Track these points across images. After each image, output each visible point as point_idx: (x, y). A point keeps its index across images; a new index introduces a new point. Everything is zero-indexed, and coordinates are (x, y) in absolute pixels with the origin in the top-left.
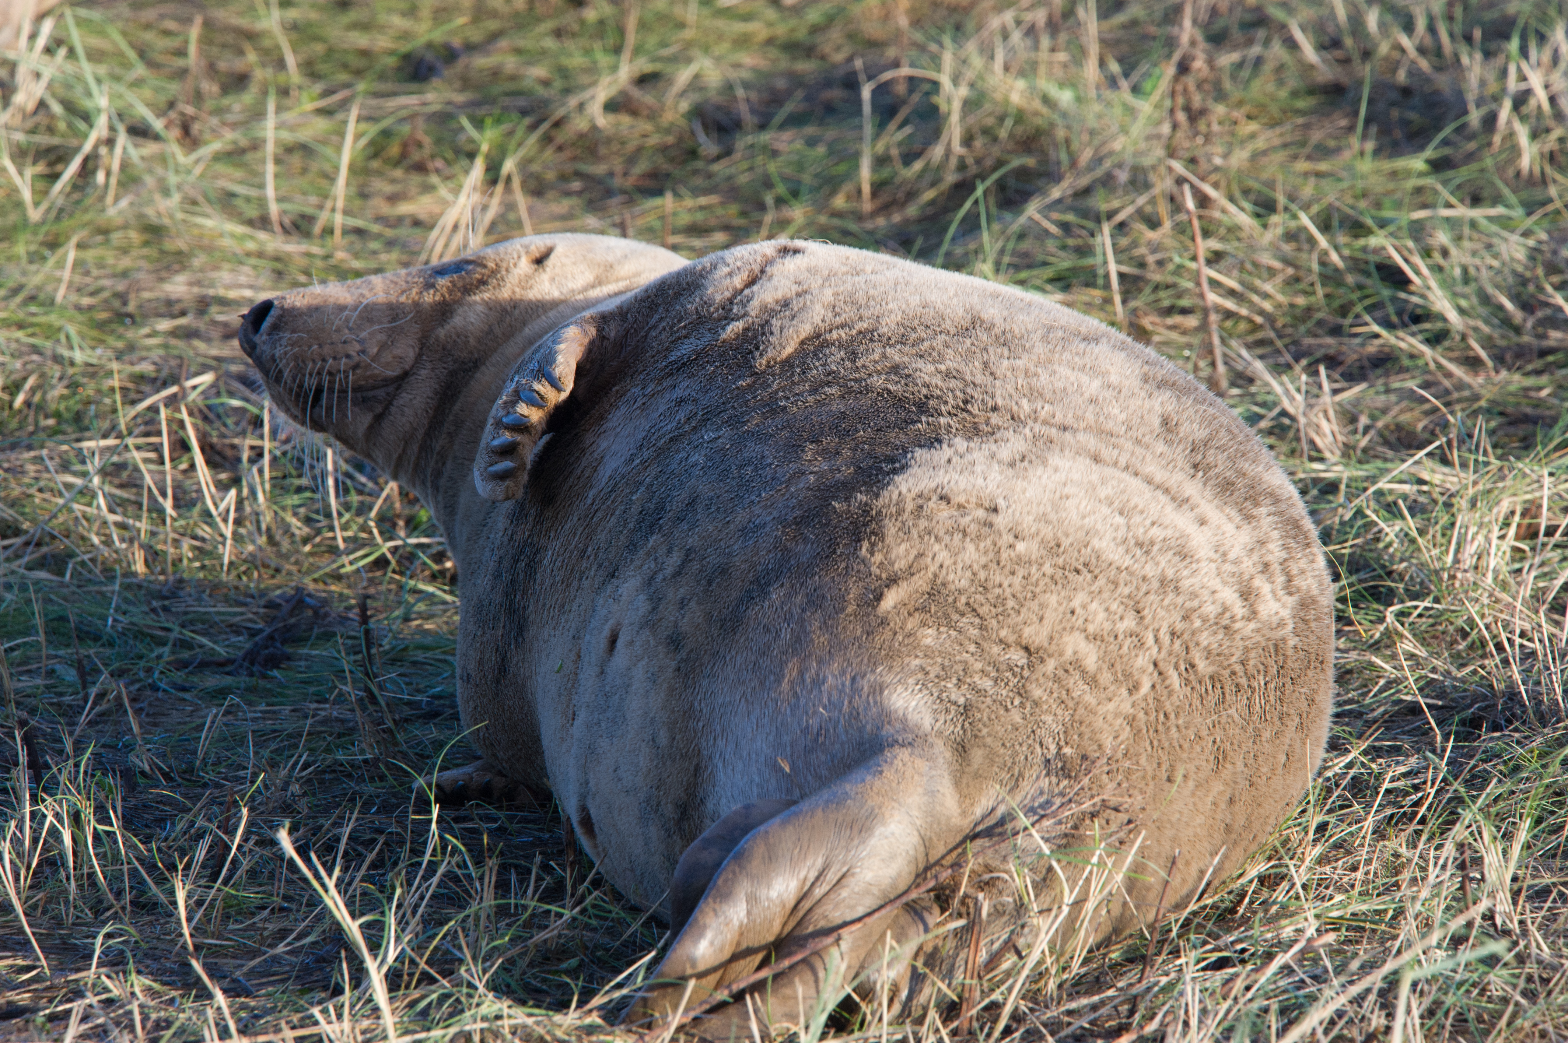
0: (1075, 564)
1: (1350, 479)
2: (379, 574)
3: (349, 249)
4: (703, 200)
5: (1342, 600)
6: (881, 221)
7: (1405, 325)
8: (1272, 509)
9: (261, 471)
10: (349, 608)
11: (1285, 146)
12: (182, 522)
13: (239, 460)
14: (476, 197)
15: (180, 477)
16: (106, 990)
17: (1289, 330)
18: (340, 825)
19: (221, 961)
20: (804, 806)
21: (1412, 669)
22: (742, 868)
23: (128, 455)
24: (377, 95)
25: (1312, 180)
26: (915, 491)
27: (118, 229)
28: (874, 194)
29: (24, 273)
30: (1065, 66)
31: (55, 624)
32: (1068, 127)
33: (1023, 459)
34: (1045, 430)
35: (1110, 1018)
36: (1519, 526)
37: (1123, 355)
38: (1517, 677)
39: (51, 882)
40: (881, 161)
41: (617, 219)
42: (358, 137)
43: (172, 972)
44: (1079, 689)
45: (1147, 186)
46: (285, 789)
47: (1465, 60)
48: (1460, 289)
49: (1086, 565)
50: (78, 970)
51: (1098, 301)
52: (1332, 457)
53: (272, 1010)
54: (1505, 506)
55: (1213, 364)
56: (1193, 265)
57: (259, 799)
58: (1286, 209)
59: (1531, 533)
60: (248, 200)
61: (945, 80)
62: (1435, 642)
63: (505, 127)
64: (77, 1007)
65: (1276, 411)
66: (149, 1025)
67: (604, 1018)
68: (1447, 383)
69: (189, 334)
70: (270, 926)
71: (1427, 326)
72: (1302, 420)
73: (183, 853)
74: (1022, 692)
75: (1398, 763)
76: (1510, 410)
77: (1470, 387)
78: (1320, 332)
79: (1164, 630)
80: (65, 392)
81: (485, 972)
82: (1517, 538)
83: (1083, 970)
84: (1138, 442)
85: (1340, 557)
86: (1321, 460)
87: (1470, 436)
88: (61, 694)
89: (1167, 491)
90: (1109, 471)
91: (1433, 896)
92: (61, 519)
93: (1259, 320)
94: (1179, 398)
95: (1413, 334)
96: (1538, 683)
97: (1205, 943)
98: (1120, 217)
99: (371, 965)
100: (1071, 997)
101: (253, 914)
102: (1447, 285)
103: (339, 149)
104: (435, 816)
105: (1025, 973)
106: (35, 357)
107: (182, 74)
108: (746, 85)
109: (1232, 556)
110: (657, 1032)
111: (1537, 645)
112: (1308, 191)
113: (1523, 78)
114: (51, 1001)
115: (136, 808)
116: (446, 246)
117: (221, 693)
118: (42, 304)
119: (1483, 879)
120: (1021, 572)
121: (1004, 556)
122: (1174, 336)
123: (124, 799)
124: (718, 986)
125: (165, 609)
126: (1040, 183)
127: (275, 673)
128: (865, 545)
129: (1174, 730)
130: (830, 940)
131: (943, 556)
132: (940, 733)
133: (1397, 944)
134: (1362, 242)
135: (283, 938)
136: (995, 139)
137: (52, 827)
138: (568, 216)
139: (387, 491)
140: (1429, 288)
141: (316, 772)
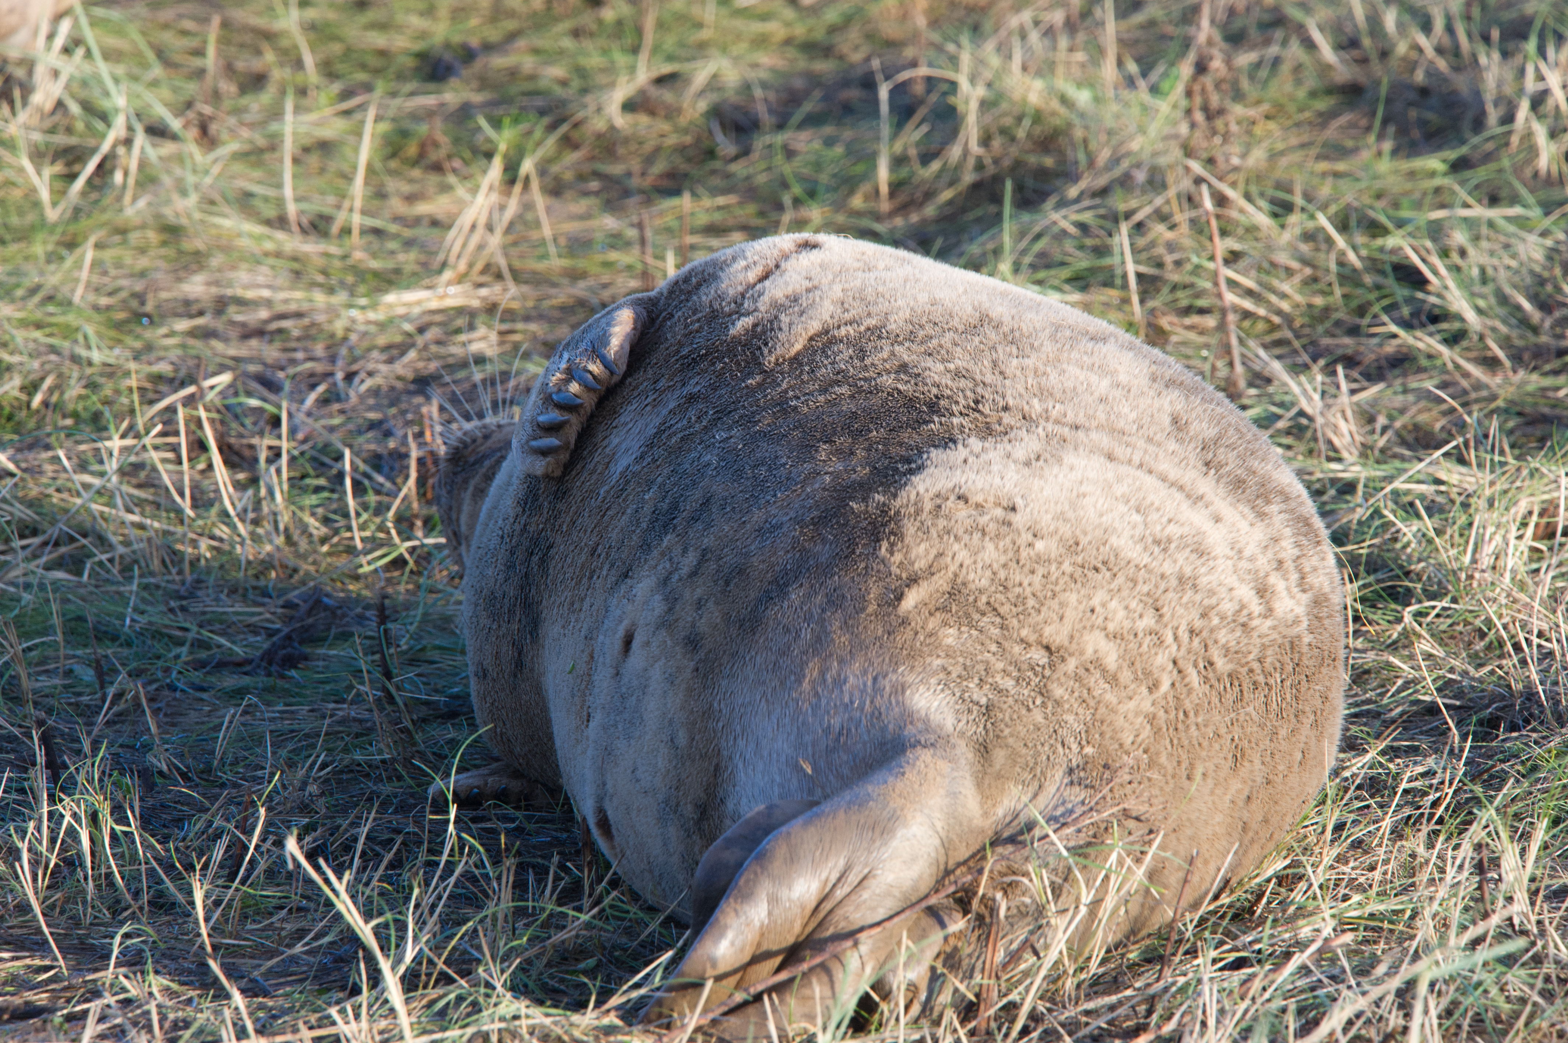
0: (1094, 562)
1: (1368, 479)
2: (396, 574)
3: (367, 249)
4: (721, 200)
5: (1360, 600)
6: (899, 222)
7: (1423, 325)
8: (1283, 507)
9: (278, 472)
10: (367, 608)
12: (200, 523)
13: (256, 460)
14: (494, 197)
15: (198, 477)
16: (124, 990)
17: (1307, 331)
18: (358, 825)
19: (238, 961)
20: (826, 807)
21: (1430, 669)
22: (763, 868)
23: (145, 455)
24: (395, 95)
25: (1330, 181)
26: (933, 491)
27: (137, 228)
28: (892, 194)
29: (42, 273)
30: (1083, 65)
31: (73, 624)
32: (1086, 127)
33: (1038, 458)
34: (1057, 429)
35: (1128, 1018)
36: (1537, 525)
38: (1535, 677)
39: (68, 882)
40: (898, 161)
41: (635, 219)
42: (376, 135)
43: (190, 972)
44: (1100, 688)
45: (1163, 186)
46: (302, 789)
47: (1483, 60)
48: (1477, 289)
49: (1104, 563)
50: (96, 970)
51: (1115, 301)
52: (1350, 456)
53: (290, 1010)
54: (1522, 506)
55: (1231, 364)
56: (1211, 265)
57: (277, 799)
58: (1303, 209)
59: (1548, 533)
60: (266, 199)
61: (963, 80)
62: (1452, 642)
63: (523, 127)
64: (94, 1007)
65: (1294, 411)
66: (167, 1025)
67: (622, 1018)
68: (1465, 383)
69: (207, 334)
70: (287, 926)
71: (1445, 326)
72: (1320, 421)
73: (200, 853)
74: (1043, 692)
75: (1415, 763)
76: (1528, 410)
77: (1487, 387)
78: (1338, 332)
79: (1183, 628)
80: (84, 392)
81: (502, 972)
82: (1535, 538)
83: (1101, 970)
85: (1356, 558)
86: (1339, 460)
87: (1486, 436)
88: (79, 694)
89: (1181, 488)
90: (1123, 469)
91: (1451, 897)
92: (79, 519)
93: (1277, 320)
94: (1187, 397)
95: (1431, 335)
96: (1556, 683)
97: (1221, 943)
98: (1139, 217)
99: (385, 965)
100: (1089, 997)
101: (271, 914)
102: (1465, 285)
103: (356, 148)
104: (452, 816)
105: (1043, 973)
106: (53, 357)
107: (200, 74)
108: (764, 85)
109: (1247, 553)
110: (674, 1032)
111: (1555, 645)
112: (1325, 191)
113: (1541, 78)
114: (68, 1001)
115: (154, 808)
116: (464, 245)
117: (239, 693)
118: (60, 305)
119: (1500, 879)
120: (1040, 571)
121: (1024, 554)
122: (1192, 336)
123: (142, 799)
124: (738, 987)
125: (183, 609)
126: (1058, 182)
127: (293, 673)
128: (885, 545)
129: (1193, 728)
131: (963, 555)
132: (962, 734)
133: (1415, 943)
134: (1380, 242)
135: (301, 938)
136: (1013, 139)
137: (70, 827)
138: (586, 216)
139: (405, 491)
140: (1446, 288)
141: (334, 772)
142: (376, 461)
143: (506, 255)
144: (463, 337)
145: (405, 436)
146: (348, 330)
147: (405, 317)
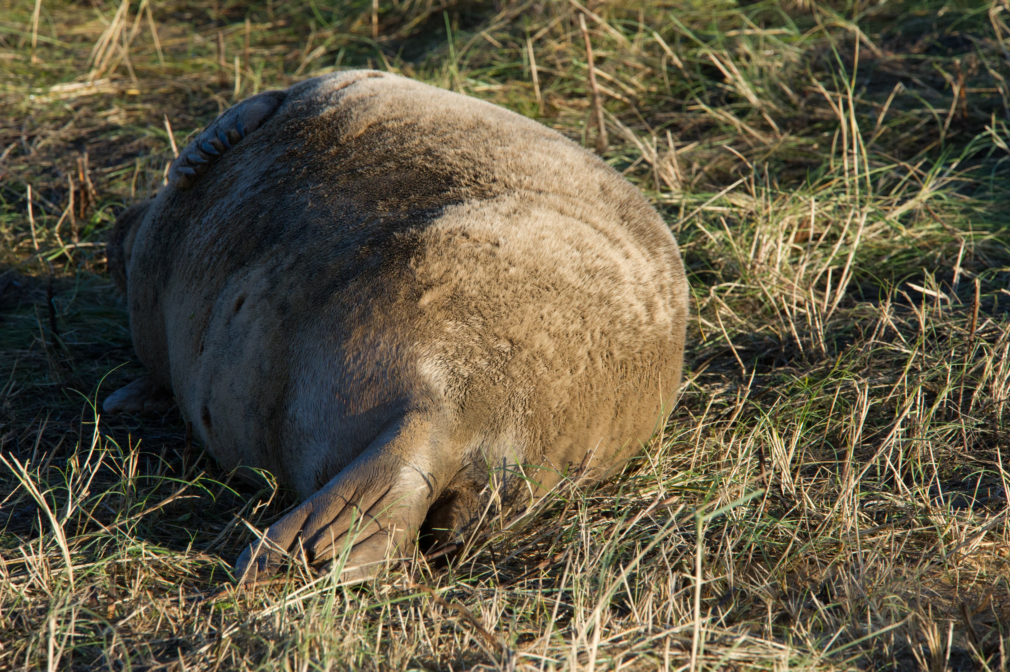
0: (546, 284)
1: (687, 204)
2: (60, 266)
3: (41, 56)
4: (271, 25)
6: (384, 39)
7: (723, 105)
10: (41, 288)
14: (124, 23)
17: (647, 108)
18: (37, 428)
21: (726, 327)
25: (662, 12)
26: (447, 229)
28: (380, 21)
33: (515, 212)
34: (527, 193)
35: (533, 551)
36: (797, 233)
38: (795, 332)
41: (214, 37)
44: (541, 369)
48: (757, 81)
49: (553, 283)
51: (524, 89)
52: (675, 188)
54: (787, 221)
55: (599, 130)
56: (585, 66)
58: (645, 31)
59: (803, 239)
62: (741, 309)
65: (639, 160)
68: (749, 142)
71: (737, 105)
72: (656, 166)
74: (505, 371)
75: (718, 387)
76: (790, 158)
77: (764, 144)
78: (667, 109)
79: (597, 331)
82: (795, 241)
86: (668, 191)
87: (762, 176)
89: (606, 234)
91: (741, 473)
93: (627, 101)
94: (608, 174)
95: (728, 111)
96: (809, 336)
98: (539, 35)
99: (52, 518)
102: (749, 78)
104: (97, 422)
111: (808, 311)
112: (659, 18)
116: (104, 54)
119: (773, 461)
120: (512, 287)
121: (502, 275)
122: (573, 112)
126: (487, 13)
128: (412, 261)
129: (595, 395)
131: (462, 273)
133: (718, 503)
134: (693, 52)
138: (184, 34)
139: (66, 213)
140: (737, 80)
141: (20, 393)
142: (48, 194)
143: (131, 60)
144: (103, 113)
145: (66, 177)
146: (29, 109)
147: (67, 101)
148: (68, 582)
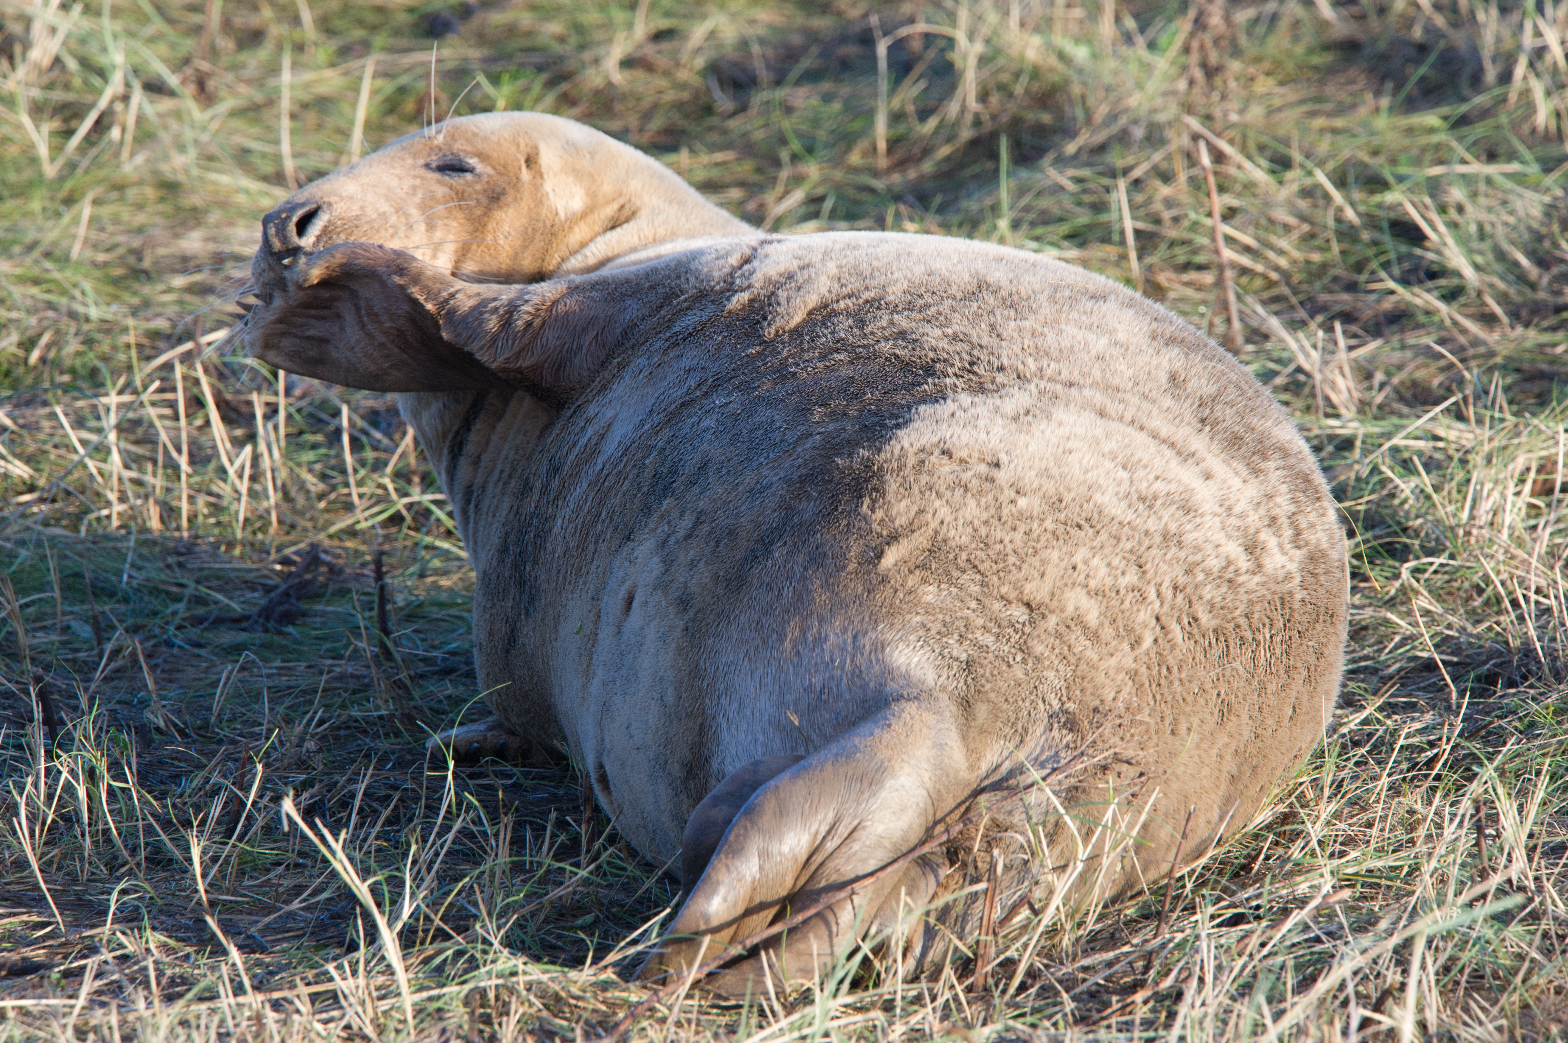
0: (1077, 519)
1: (1366, 436)
2: (394, 530)
4: (719, 157)
5: (1358, 556)
6: (896, 178)
7: (1420, 282)
8: (1281, 463)
9: (276, 428)
10: (364, 565)
11: (1301, 102)
12: (197, 479)
13: (253, 416)
15: (195, 433)
16: (121, 946)
17: (1304, 287)
18: (356, 782)
19: (236, 917)
20: (814, 760)
21: (1428, 626)
22: (752, 822)
23: (142, 412)
24: (392, 50)
25: (1328, 138)
26: (917, 446)
27: (134, 184)
28: (890, 151)
29: (40, 229)
30: (1081, 22)
31: (70, 580)
32: (1085, 84)
33: (1027, 413)
34: (1050, 386)
35: (1125, 974)
36: (1535, 482)
37: (1132, 312)
38: (1533, 633)
39: (65, 838)
40: (896, 117)
42: (374, 92)
43: (187, 928)
44: (1081, 644)
45: (1163, 142)
46: (300, 745)
47: (1481, 16)
48: (1475, 245)
49: (1088, 520)
50: (93, 926)
51: (1113, 257)
52: (1348, 413)
53: (288, 966)
54: (1520, 463)
55: (1229, 321)
56: (1208, 222)
57: (274, 755)
58: (1302, 166)
59: (1546, 489)
60: (264, 155)
61: (960, 36)
62: (1450, 599)
63: (521, 83)
64: (92, 963)
65: (1291, 368)
66: (164, 981)
67: (619, 975)
68: (1462, 340)
69: (204, 290)
70: (285, 883)
71: (1442, 282)
72: (1318, 377)
73: (198, 809)
74: (1024, 648)
75: (1413, 719)
76: (1526, 366)
77: (1485, 343)
78: (1336, 287)
79: (1166, 584)
80: (81, 348)
81: (499, 928)
82: (1533, 494)
83: (1099, 926)
84: (1145, 397)
85: (1354, 514)
86: (1337, 416)
87: (1486, 392)
88: (77, 651)
89: (1173, 445)
90: (1114, 425)
91: (1448, 853)
92: (76, 475)
93: (1274, 276)
94: (1187, 355)
95: (1429, 291)
96: (1553, 640)
97: (1219, 899)
98: (1137, 173)
99: (381, 922)
100: (1086, 953)
101: (268, 871)
102: (1463, 241)
103: (354, 104)
104: (450, 773)
105: (1041, 929)
106: (50, 314)
107: (197, 30)
108: (762, 41)
109: (1237, 510)
110: (671, 988)
111: (1553, 602)
112: (1324, 147)
113: (1538, 34)
114: (65, 957)
115: (151, 764)
117: (237, 649)
118: (57, 260)
119: (1498, 836)
120: (1022, 528)
121: (1005, 511)
122: (1189, 292)
123: (139, 755)
124: (732, 940)
125: (180, 565)
126: (1056, 139)
127: (290, 629)
128: (867, 501)
129: (1177, 683)
130: (842, 894)
131: (944, 512)
132: (943, 689)
133: (1413, 900)
134: (1377, 198)
135: (298, 895)
136: (1011, 95)
137: (68, 784)
139: (402, 447)
140: (1445, 244)
141: (331, 728)
142: (374, 418)
148: (405, 1021)
